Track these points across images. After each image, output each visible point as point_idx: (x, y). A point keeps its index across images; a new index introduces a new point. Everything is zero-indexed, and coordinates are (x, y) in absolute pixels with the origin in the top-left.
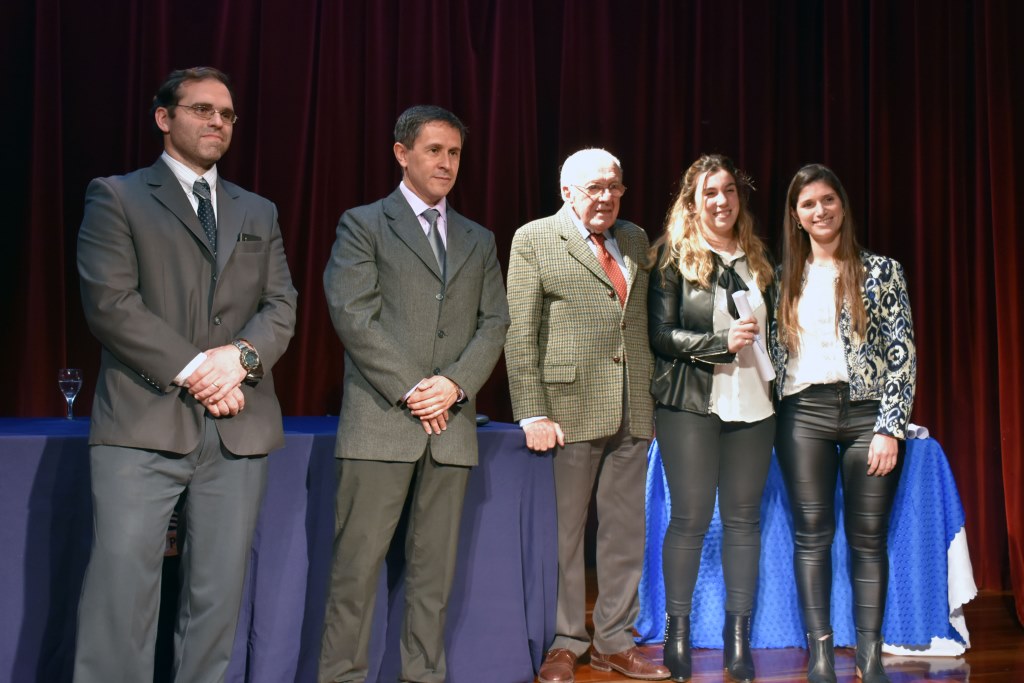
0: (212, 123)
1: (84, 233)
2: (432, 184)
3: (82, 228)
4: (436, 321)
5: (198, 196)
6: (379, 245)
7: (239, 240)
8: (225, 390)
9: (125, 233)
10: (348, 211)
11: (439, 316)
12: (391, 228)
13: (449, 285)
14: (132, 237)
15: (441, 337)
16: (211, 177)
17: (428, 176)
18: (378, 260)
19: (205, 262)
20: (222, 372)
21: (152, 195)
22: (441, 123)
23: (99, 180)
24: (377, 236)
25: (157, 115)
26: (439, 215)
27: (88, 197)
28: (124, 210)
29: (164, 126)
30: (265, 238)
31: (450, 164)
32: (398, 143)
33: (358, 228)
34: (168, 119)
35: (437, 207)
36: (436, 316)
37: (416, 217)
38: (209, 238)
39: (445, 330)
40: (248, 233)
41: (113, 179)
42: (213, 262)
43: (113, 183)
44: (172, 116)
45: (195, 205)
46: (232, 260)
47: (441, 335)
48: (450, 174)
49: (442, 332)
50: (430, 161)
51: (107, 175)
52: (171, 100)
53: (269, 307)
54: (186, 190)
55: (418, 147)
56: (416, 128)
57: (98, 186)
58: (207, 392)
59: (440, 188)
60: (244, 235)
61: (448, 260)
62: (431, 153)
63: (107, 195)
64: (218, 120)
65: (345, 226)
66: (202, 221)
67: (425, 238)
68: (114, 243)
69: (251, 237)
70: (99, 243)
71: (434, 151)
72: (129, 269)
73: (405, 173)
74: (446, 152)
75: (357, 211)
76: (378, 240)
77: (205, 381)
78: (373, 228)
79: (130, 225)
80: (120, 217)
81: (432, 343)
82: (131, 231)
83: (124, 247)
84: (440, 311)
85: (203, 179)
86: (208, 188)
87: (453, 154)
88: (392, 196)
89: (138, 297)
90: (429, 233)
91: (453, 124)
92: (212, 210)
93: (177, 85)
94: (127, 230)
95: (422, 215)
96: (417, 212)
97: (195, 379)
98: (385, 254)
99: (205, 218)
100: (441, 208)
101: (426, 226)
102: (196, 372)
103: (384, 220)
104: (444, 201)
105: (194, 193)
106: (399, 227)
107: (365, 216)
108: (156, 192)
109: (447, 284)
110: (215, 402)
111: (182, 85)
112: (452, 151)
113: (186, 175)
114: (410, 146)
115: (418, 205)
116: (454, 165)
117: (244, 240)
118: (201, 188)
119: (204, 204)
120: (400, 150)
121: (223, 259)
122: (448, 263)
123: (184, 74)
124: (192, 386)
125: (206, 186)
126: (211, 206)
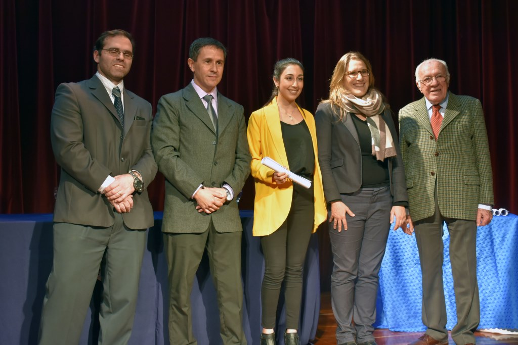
0: (118, 58)
1: (56, 110)
2: (207, 80)
3: (54, 108)
4: (213, 157)
5: (114, 95)
6: (181, 115)
7: (134, 119)
8: (124, 196)
9: (77, 112)
10: (163, 96)
11: (215, 154)
12: (187, 106)
13: (220, 137)
14: (81, 114)
15: (215, 165)
16: (121, 86)
17: (204, 76)
18: (180, 124)
19: (117, 129)
20: (123, 188)
21: (92, 93)
22: (211, 46)
23: (65, 84)
24: (180, 110)
25: (94, 54)
26: (213, 98)
27: (57, 93)
28: (77, 100)
29: (97, 60)
30: (147, 119)
31: (217, 69)
32: (190, 59)
33: (169, 106)
34: (99, 56)
35: (212, 94)
36: (213, 154)
37: (200, 99)
38: (120, 117)
39: (218, 161)
40: (139, 116)
41: (71, 84)
42: (122, 129)
43: (72, 86)
44: (100, 55)
45: (113, 100)
46: (131, 130)
47: (215, 164)
48: (217, 75)
49: (216, 162)
50: (206, 68)
51: (68, 82)
52: (100, 47)
53: (147, 155)
54: (108, 92)
55: (200, 60)
56: (198, 50)
57: (64, 87)
58: (114, 197)
59: (213, 82)
60: (137, 117)
61: (219, 123)
62: (206, 63)
63: (69, 92)
64: (121, 56)
65: (161, 105)
66: (116, 108)
67: (206, 110)
68: (72, 116)
69: (140, 118)
70: (62, 115)
71: (208, 62)
72: (79, 130)
73: (195, 75)
74: (215, 63)
75: (169, 96)
76: (180, 113)
77: (114, 191)
78: (178, 107)
79: (80, 107)
80: (75, 103)
81: (211, 168)
82: (80, 111)
83: (77, 119)
84: (215, 151)
85: (117, 87)
86: (120, 92)
87: (219, 63)
88: (187, 88)
89: (83, 145)
90: (208, 108)
91: (218, 47)
92: (122, 103)
93: (103, 39)
94: (78, 110)
95: (203, 98)
96: (201, 97)
97: (109, 189)
98: (183, 120)
99: (118, 107)
100: (214, 94)
101: (205, 104)
102: (110, 186)
103: (183, 102)
104: (215, 89)
105: (112, 94)
106: (191, 106)
107: (173, 98)
108: (93, 92)
109: (219, 136)
110: (118, 203)
111: (105, 39)
112: (218, 62)
113: (109, 85)
114: (195, 60)
115: (201, 93)
116: (220, 69)
117: (137, 119)
118: (116, 91)
119: (117, 99)
120: (191, 62)
121: (127, 129)
122: (219, 125)
123: (107, 33)
124: (107, 192)
125: (119, 90)
126: (121, 101)
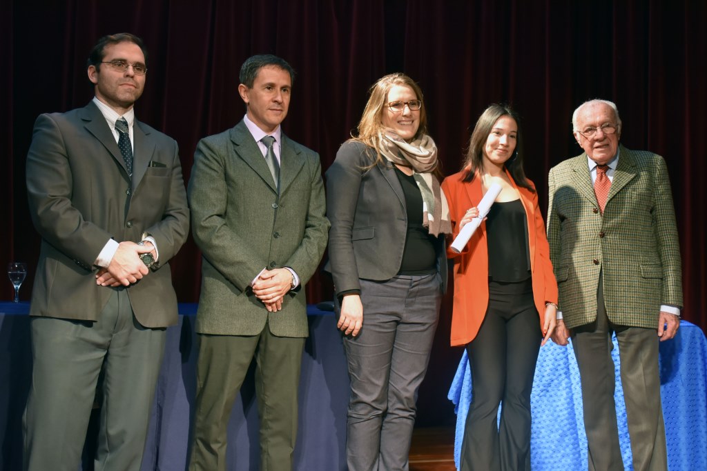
0: (127, 74)
1: (32, 154)
2: (268, 115)
3: (30, 150)
4: (272, 225)
5: (119, 131)
6: (227, 165)
7: (149, 166)
9: (63, 155)
10: (202, 139)
11: (275, 221)
12: (236, 152)
13: (282, 196)
14: (68, 158)
15: (276, 237)
16: (129, 116)
17: (265, 109)
18: (227, 178)
19: (123, 180)
21: (85, 128)
22: (274, 66)
23: (46, 115)
24: (226, 158)
25: (89, 71)
26: (275, 141)
27: (36, 128)
28: (63, 137)
29: (93, 79)
30: (169, 166)
31: (282, 98)
32: (242, 84)
33: (210, 152)
34: (96, 74)
35: (274, 135)
36: (272, 221)
37: (256, 143)
38: (127, 163)
39: (279, 232)
40: (156, 161)
41: (56, 115)
42: (130, 182)
43: (55, 118)
44: (98, 71)
45: (117, 137)
46: (143, 181)
47: (276, 235)
48: (282, 107)
49: (277, 233)
50: (266, 97)
52: (98, 59)
53: (170, 217)
54: (110, 125)
55: (257, 86)
56: (255, 71)
57: (44, 120)
59: (276, 118)
60: (154, 162)
61: (281, 177)
62: (267, 90)
63: (51, 127)
64: (131, 71)
65: (200, 151)
66: (122, 150)
67: (264, 159)
68: (55, 162)
69: (158, 165)
71: (269, 88)
73: (248, 108)
74: (279, 89)
75: (210, 140)
76: (227, 162)
78: (223, 152)
79: (66, 148)
80: (60, 142)
81: (269, 242)
82: (68, 154)
84: (275, 217)
85: (123, 118)
86: (127, 126)
87: (285, 90)
88: (238, 126)
90: (267, 155)
91: (283, 67)
92: (129, 141)
93: (102, 48)
94: (64, 152)
95: (261, 141)
96: (257, 139)
98: (231, 172)
99: (124, 147)
100: (276, 134)
101: (264, 150)
103: (231, 146)
104: (279, 128)
105: (115, 128)
106: (243, 152)
107: (217, 141)
108: (88, 125)
109: (280, 196)
111: (105, 47)
112: (284, 88)
113: (111, 115)
114: (250, 86)
115: (258, 133)
116: (286, 99)
117: (153, 166)
118: (121, 125)
119: (124, 137)
120: (243, 90)
121: (137, 180)
122: (281, 179)
123: (107, 39)
125: (125, 123)
126: (129, 139)
